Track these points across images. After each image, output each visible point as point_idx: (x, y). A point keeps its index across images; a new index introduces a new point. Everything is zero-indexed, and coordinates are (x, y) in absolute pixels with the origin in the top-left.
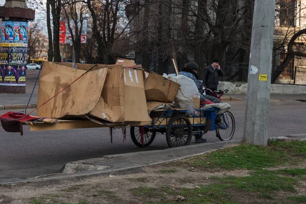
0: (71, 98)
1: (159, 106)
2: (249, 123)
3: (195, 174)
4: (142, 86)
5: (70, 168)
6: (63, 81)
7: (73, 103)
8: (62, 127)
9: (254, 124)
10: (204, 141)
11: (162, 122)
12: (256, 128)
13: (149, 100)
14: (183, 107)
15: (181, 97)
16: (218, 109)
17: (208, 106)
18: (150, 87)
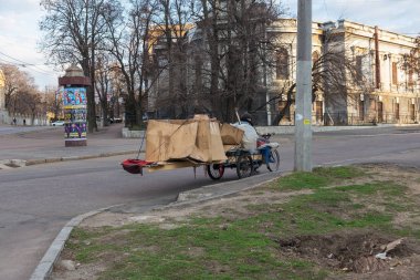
0: (171, 145)
1: (231, 148)
2: (298, 156)
3: (277, 194)
4: (219, 134)
5: (183, 196)
6: (164, 134)
7: (174, 150)
8: (169, 168)
9: (302, 157)
10: (258, 173)
11: (234, 160)
12: (305, 159)
13: (225, 144)
14: (247, 148)
15: (245, 140)
16: (270, 148)
17: (263, 146)
18: (224, 134)
